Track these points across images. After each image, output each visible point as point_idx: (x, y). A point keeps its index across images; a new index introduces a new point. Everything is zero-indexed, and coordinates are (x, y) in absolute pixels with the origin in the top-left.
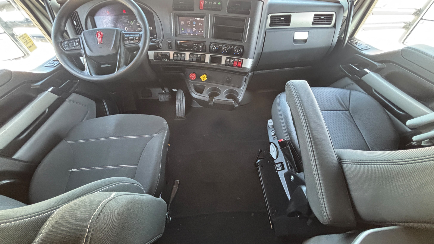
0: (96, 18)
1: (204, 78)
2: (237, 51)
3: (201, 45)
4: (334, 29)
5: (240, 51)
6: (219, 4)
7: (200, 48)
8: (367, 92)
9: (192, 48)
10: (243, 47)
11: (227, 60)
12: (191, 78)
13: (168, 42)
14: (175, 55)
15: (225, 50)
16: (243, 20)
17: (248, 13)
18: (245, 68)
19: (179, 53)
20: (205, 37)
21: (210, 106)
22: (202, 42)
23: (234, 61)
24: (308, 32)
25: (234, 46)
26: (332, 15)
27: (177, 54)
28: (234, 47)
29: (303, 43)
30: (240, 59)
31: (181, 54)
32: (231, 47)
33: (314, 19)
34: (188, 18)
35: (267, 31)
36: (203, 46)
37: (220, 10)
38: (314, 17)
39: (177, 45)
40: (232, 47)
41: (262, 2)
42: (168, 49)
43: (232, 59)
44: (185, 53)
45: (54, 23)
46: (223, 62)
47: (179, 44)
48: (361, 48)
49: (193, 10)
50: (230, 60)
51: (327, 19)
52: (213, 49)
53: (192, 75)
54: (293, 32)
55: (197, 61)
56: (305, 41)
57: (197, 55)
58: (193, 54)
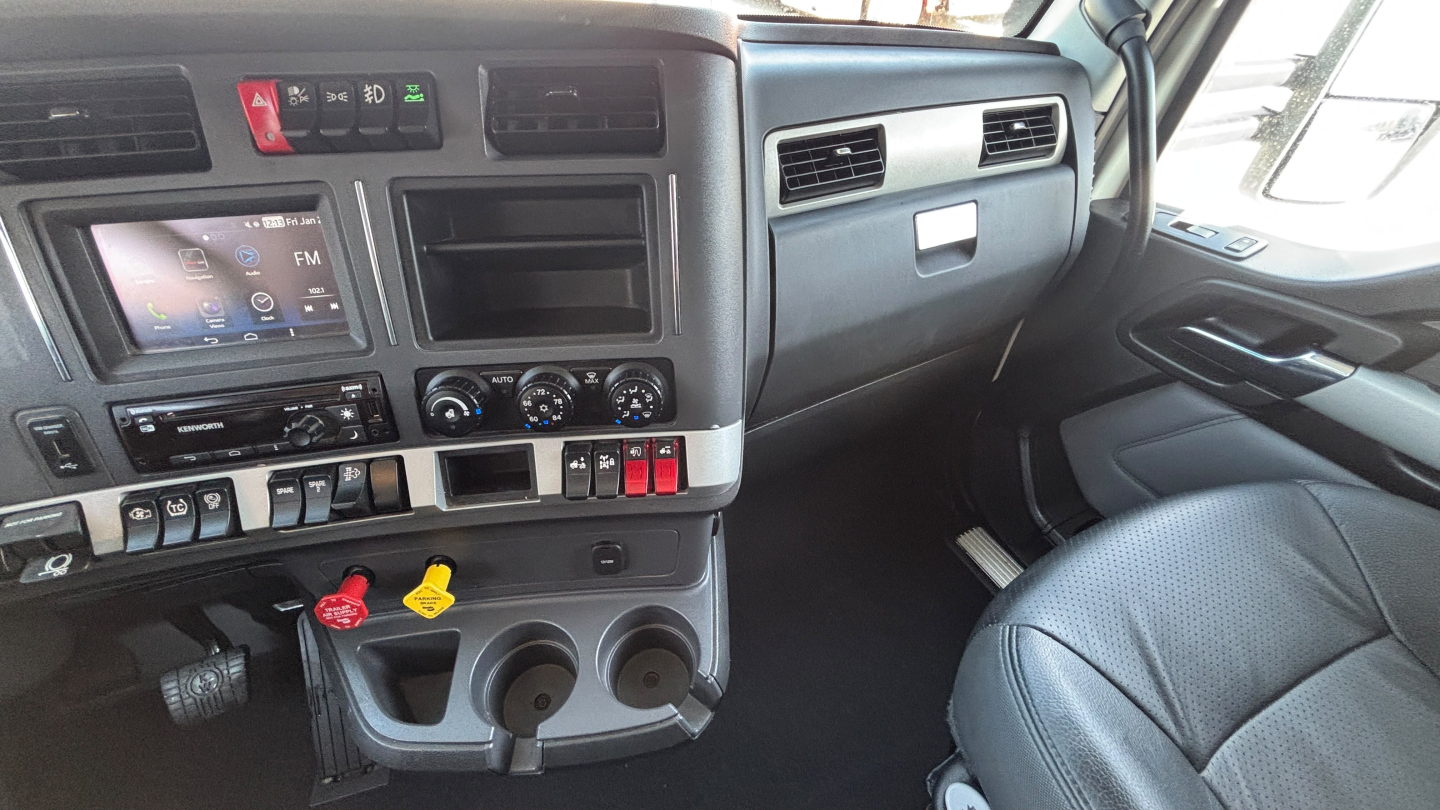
2: (629, 401)
3: (345, 401)
4: (1073, 173)
5: (649, 398)
6: (414, 97)
7: (347, 422)
8: (1375, 483)
9: (278, 435)
10: (665, 366)
11: (574, 465)
12: (334, 621)
13: (37, 436)
14: (139, 514)
15: (544, 408)
16: (628, 191)
17: (652, 144)
20: (362, 344)
21: (527, 778)
22: (348, 378)
23: (621, 459)
24: (973, 204)
25: (603, 366)
26: (1049, 111)
28: (602, 376)
29: (960, 264)
30: (661, 442)
31: (194, 494)
32: (581, 377)
33: (987, 138)
35: (776, 230)
36: (364, 405)
37: (431, 143)
38: (986, 129)
40: (592, 377)
41: (731, 63)
42: (54, 480)
44: (229, 482)
46: (548, 478)
47: (151, 428)
48: (1227, 248)
50: (593, 462)
51: (1036, 132)
52: (450, 414)
53: (330, 604)
54: (909, 210)
56: (967, 248)
57: (333, 470)
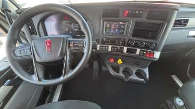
0: (45, 23)
1: (120, 61)
18: (155, 58)
19: (104, 46)
27: (103, 47)
34: (113, 22)
39: (103, 40)
43: (146, 51)
45: (11, 27)
49: (118, 17)
55: (117, 51)
58: (114, 47)
